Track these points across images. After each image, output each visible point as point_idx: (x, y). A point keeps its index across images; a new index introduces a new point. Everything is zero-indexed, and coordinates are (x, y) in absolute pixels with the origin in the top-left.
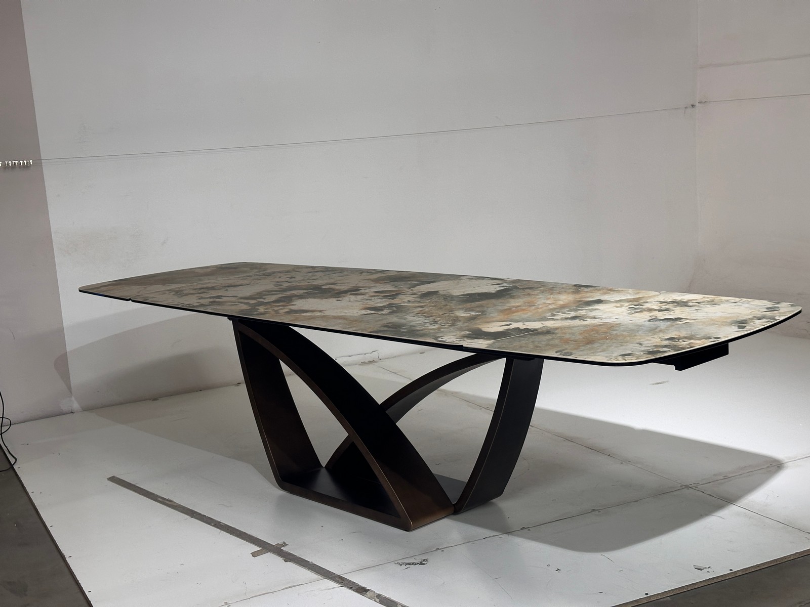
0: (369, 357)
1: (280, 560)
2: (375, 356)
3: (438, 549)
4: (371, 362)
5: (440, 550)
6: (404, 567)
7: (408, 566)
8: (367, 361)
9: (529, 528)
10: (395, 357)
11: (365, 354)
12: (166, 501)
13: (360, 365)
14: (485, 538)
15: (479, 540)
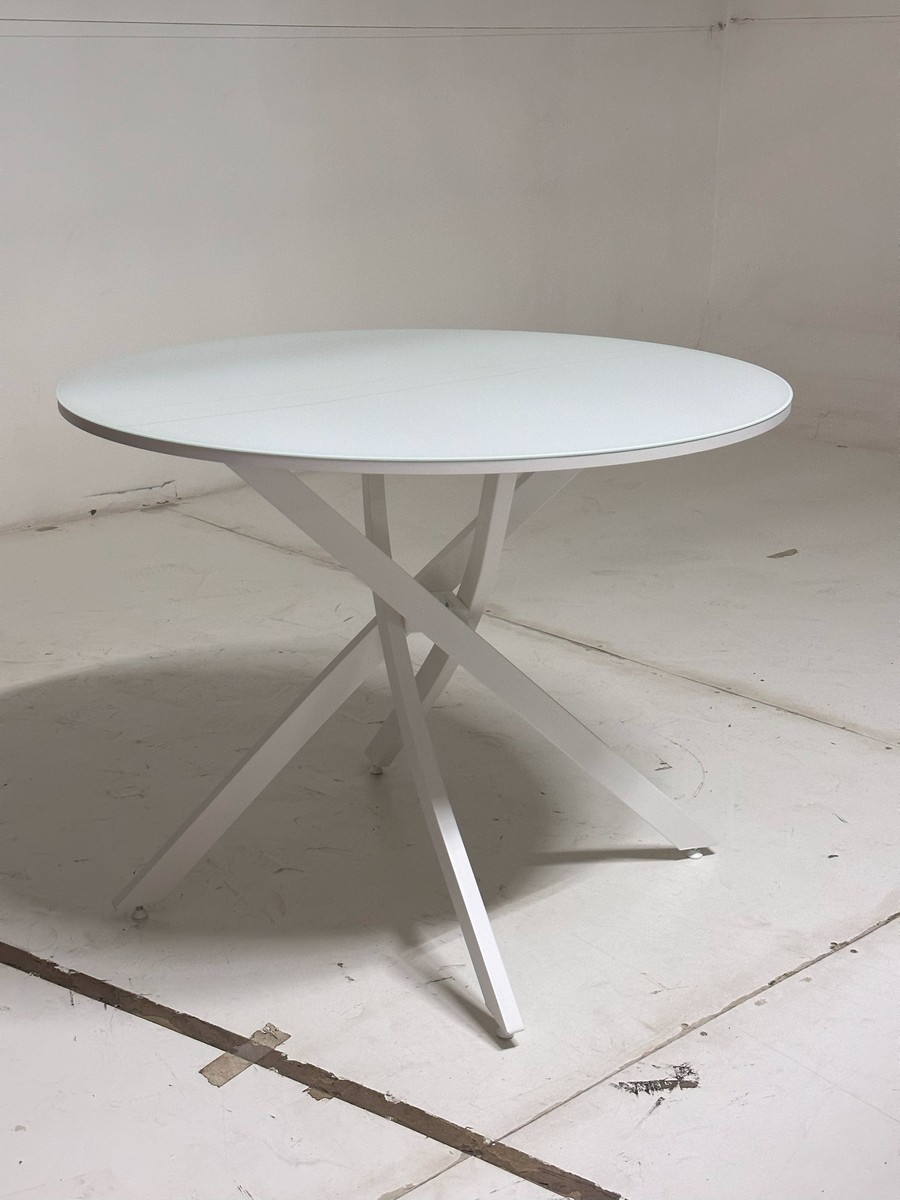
0: (158, 495)
2: (168, 492)
3: (687, 1029)
4: (164, 505)
5: (696, 1033)
7: (658, 1094)
8: (153, 503)
9: (847, 944)
10: (207, 494)
11: (151, 488)
13: (142, 510)
14: (772, 983)
15: (763, 989)
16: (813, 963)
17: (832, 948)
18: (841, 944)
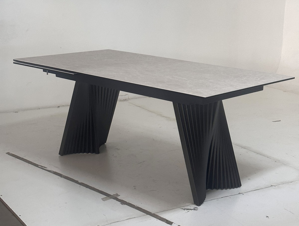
1: (119, 203)
2: (126, 97)
4: (125, 100)
6: (186, 211)
7: (188, 211)
8: (122, 99)
9: (242, 193)
11: (122, 96)
12: (43, 168)
13: (119, 101)
15: (220, 198)
16: (233, 195)
17: (239, 193)
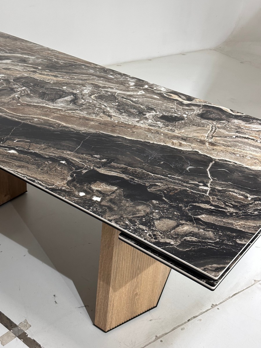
14: (189, 320)
15: (185, 323)
16: (204, 312)
17: (212, 306)
18: (215, 305)
